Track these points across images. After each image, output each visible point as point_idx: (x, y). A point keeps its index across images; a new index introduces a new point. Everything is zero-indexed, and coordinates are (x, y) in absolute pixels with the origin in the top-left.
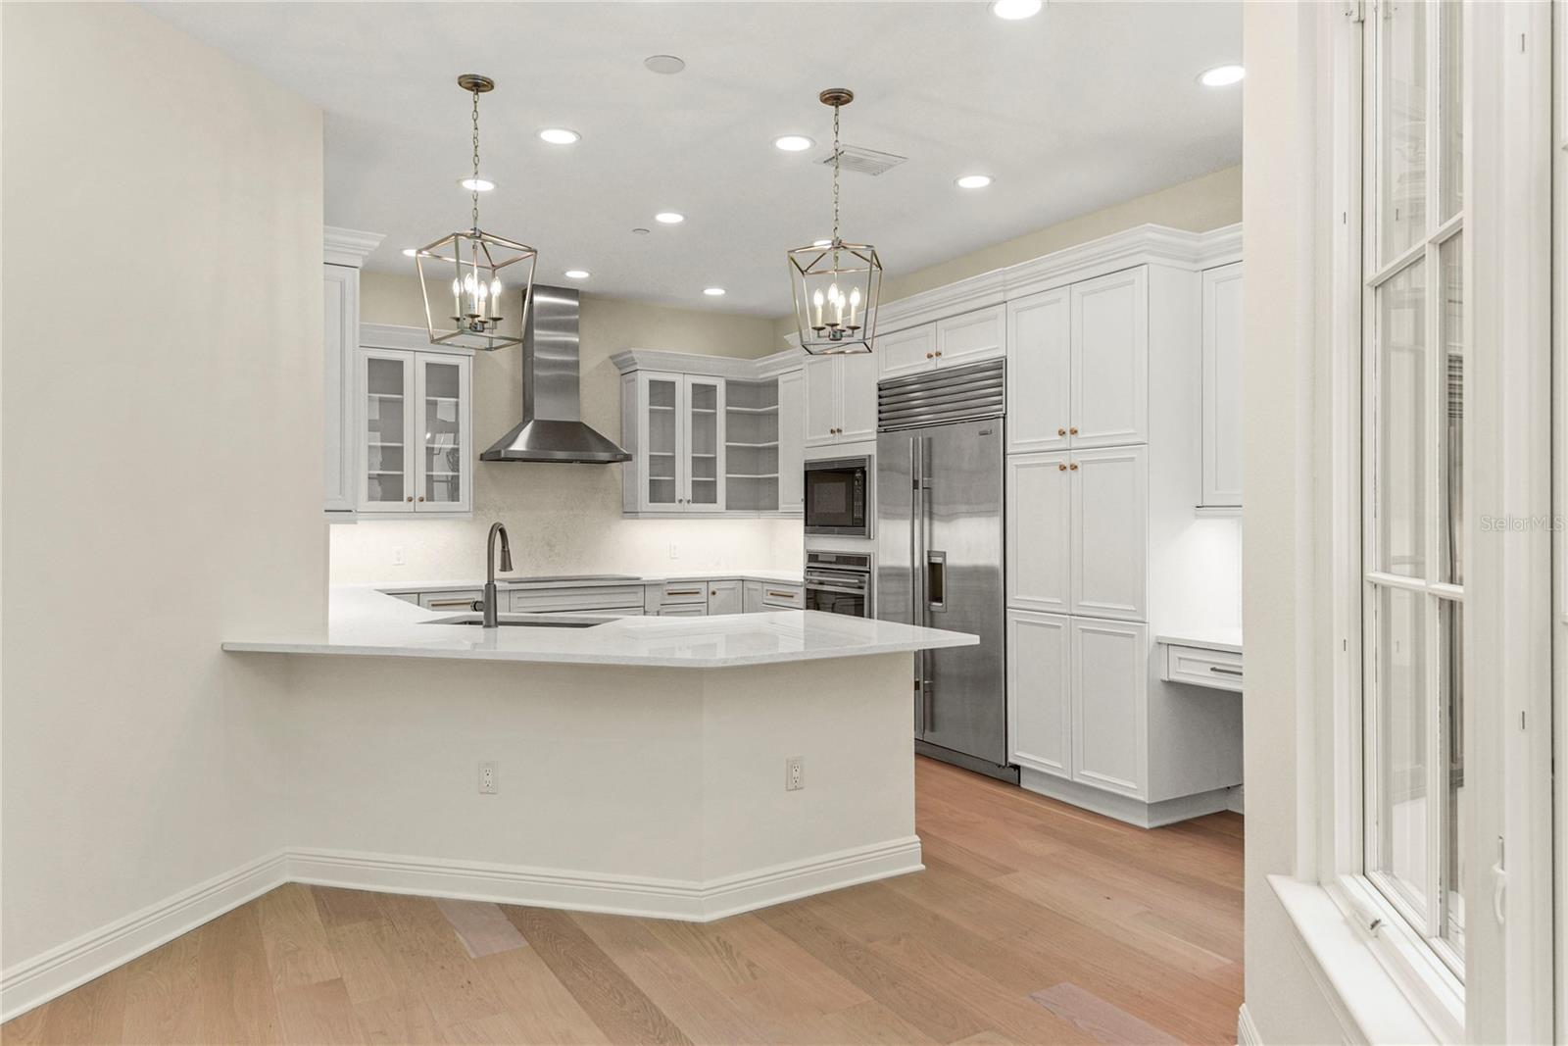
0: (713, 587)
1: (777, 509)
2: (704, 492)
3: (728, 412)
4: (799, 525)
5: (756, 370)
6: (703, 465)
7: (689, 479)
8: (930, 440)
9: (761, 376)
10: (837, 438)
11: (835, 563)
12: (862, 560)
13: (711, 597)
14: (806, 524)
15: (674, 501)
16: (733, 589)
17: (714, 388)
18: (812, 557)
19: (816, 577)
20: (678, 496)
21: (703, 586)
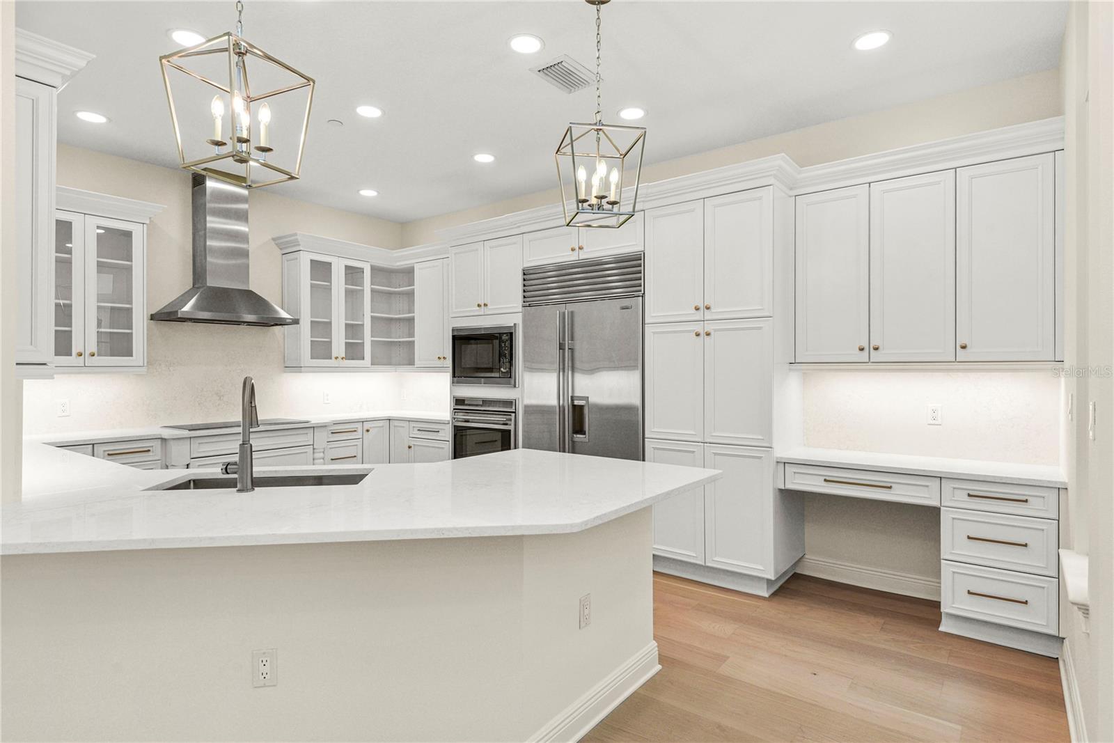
0: (367, 426)
1: (414, 365)
2: (354, 351)
3: (373, 291)
4: (447, 377)
5: (396, 259)
6: (353, 330)
7: (343, 341)
8: (572, 312)
9: (398, 264)
10: (482, 311)
11: (481, 406)
12: (509, 403)
13: (365, 433)
14: (454, 376)
15: (331, 359)
16: (383, 427)
17: (361, 270)
18: (459, 401)
19: (461, 416)
20: (334, 355)
21: (359, 426)
